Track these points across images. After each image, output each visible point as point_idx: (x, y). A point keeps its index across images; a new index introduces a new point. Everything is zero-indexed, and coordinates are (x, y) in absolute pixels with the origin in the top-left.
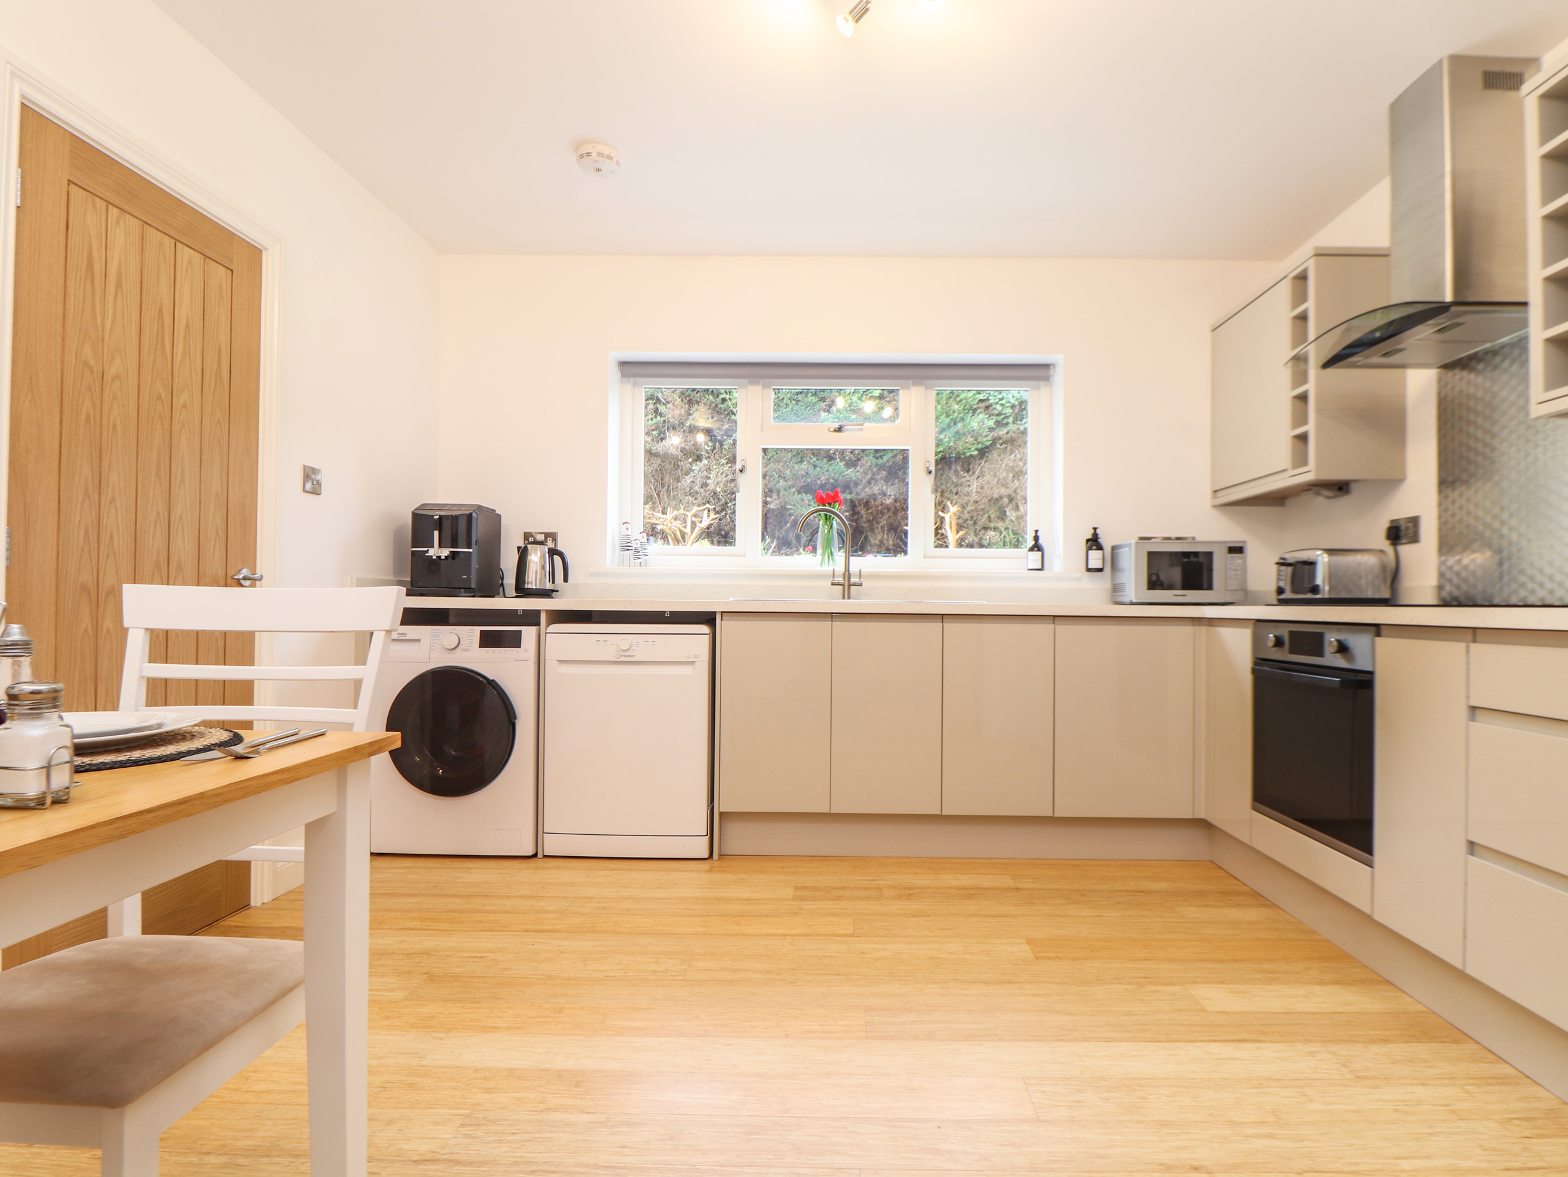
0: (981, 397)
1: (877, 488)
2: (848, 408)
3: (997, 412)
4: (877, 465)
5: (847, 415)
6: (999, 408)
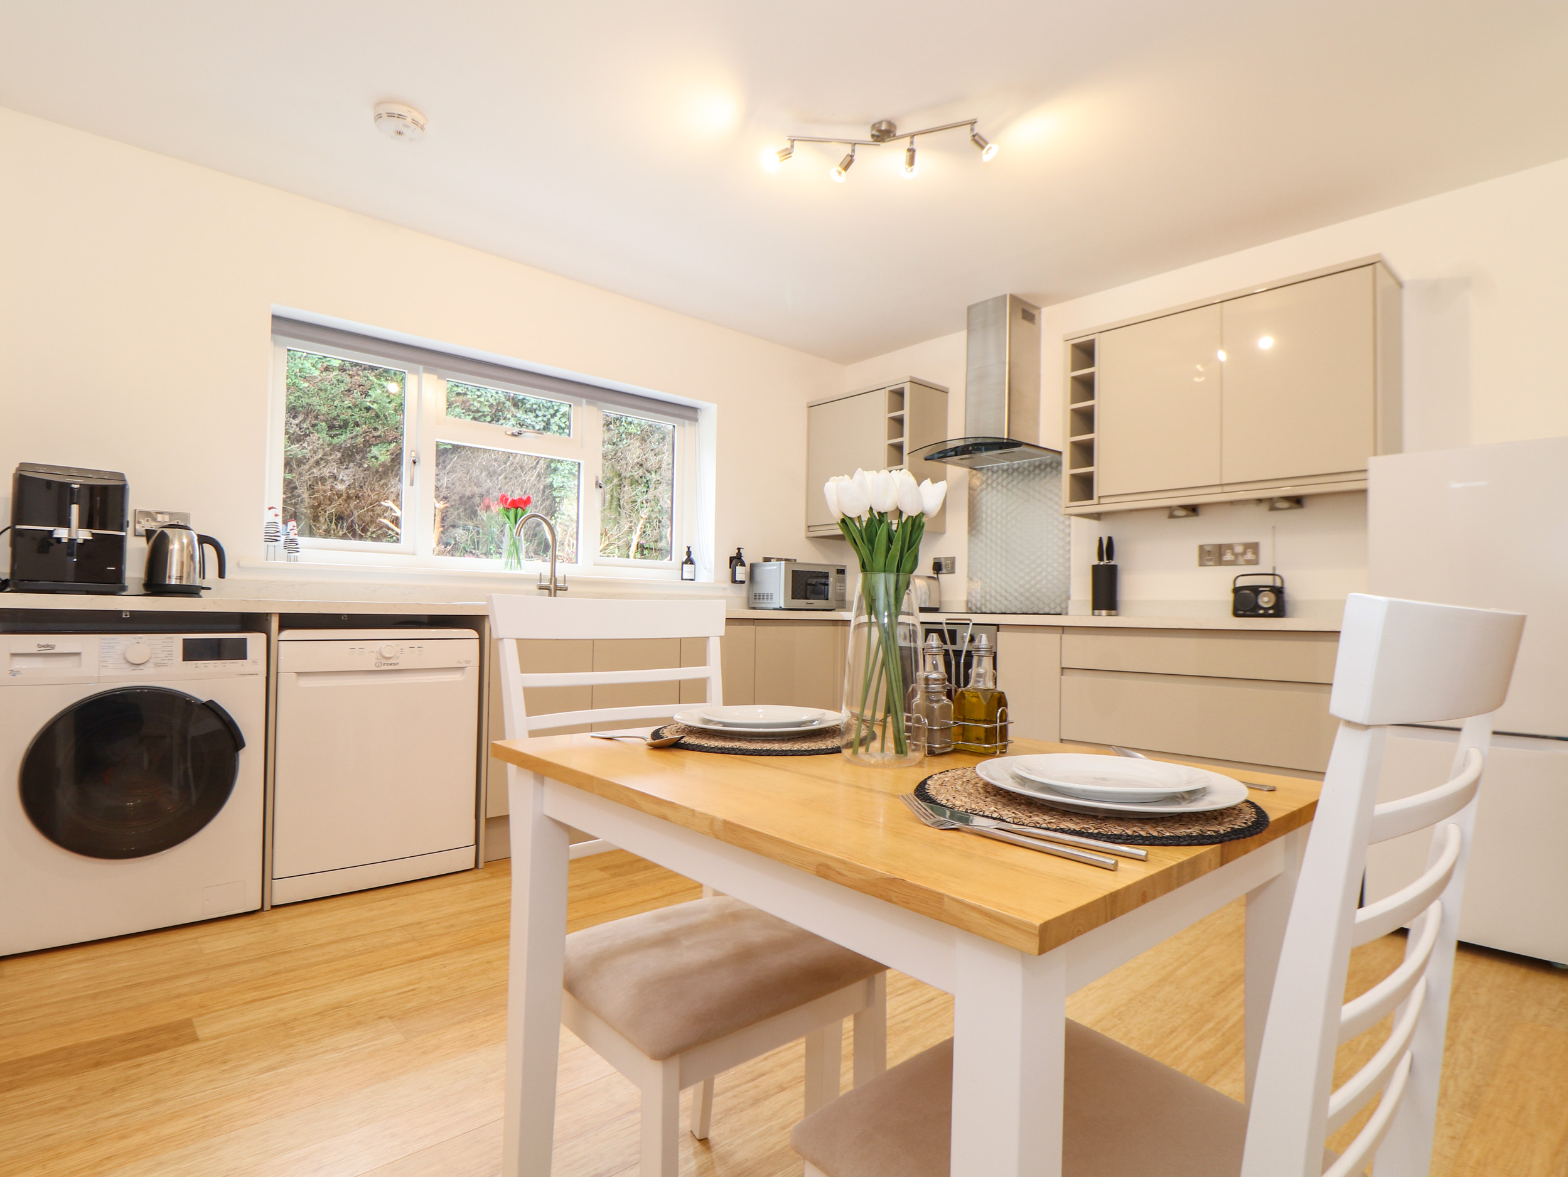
0: (460, 390)
1: (328, 470)
2: (298, 374)
3: (475, 409)
4: (329, 445)
5: (297, 381)
6: (477, 404)
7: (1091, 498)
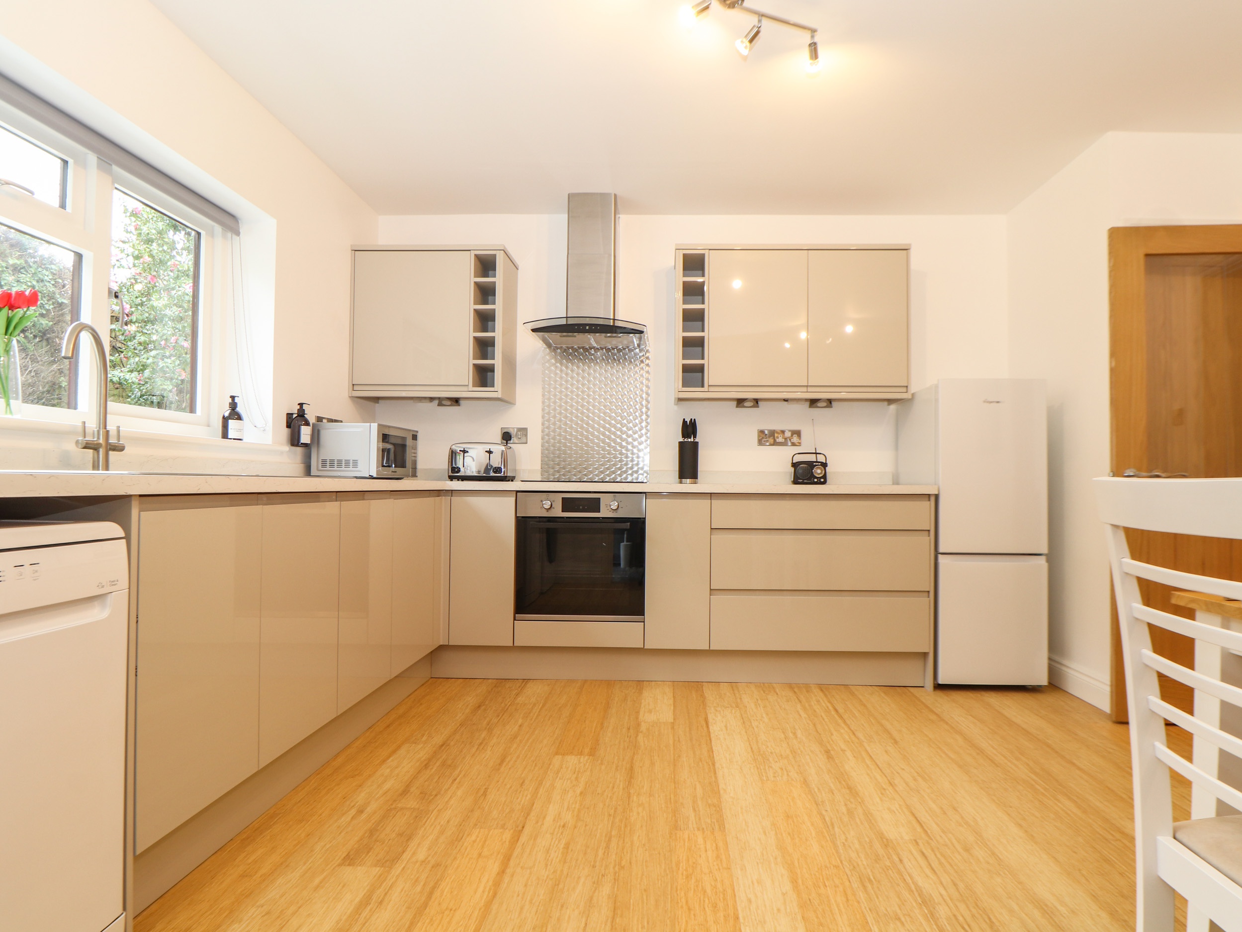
7: (703, 386)
